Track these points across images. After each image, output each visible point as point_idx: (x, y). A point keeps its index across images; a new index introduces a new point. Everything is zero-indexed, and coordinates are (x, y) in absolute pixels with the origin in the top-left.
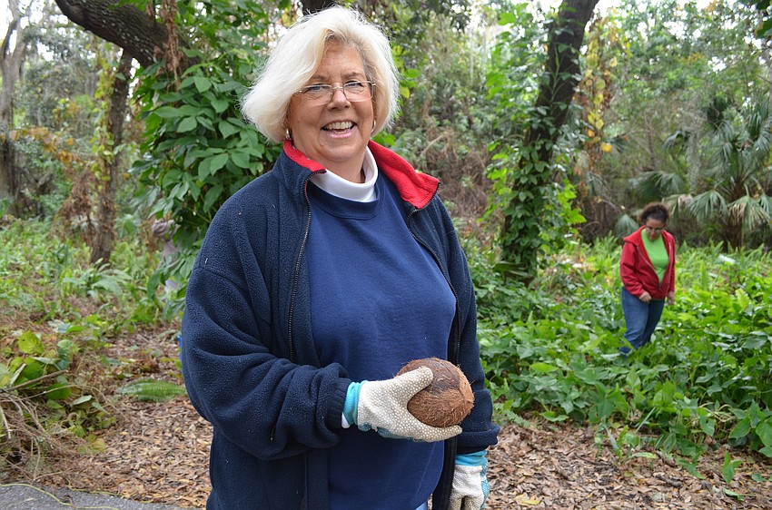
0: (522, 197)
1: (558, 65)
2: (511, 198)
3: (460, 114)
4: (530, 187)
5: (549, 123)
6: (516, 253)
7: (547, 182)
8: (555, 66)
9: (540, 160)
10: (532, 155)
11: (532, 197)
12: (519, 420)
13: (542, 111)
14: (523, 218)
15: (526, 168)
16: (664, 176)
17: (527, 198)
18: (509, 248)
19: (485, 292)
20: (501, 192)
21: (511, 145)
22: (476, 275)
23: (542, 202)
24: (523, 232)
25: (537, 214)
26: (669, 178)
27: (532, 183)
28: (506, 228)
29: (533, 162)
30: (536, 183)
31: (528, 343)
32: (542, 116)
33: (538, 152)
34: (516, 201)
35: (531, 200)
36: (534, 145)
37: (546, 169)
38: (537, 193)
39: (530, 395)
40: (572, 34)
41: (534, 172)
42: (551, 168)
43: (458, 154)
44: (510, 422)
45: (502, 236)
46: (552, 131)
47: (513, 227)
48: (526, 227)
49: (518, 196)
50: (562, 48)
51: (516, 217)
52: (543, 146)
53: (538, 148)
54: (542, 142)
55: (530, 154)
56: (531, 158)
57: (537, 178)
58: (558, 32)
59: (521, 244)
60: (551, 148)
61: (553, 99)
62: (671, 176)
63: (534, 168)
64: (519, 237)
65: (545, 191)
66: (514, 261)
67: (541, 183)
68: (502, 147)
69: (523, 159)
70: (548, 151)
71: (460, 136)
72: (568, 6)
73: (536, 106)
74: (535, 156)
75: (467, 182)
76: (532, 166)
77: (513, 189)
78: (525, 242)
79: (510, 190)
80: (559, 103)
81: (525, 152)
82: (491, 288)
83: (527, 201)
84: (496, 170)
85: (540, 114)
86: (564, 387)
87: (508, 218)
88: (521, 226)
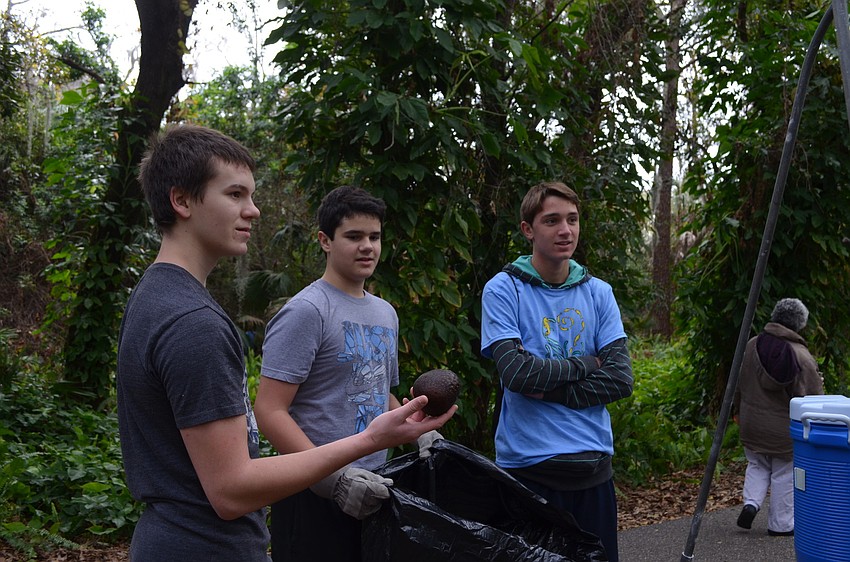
0: (88, 304)
1: (130, 156)
2: (75, 306)
3: (17, 192)
4: (97, 292)
5: (118, 221)
6: (82, 370)
7: (119, 287)
8: (128, 158)
9: (110, 261)
10: (100, 256)
11: (101, 304)
12: (67, 543)
13: (109, 206)
14: (90, 328)
15: (92, 271)
16: (272, 275)
17: (95, 304)
18: (74, 365)
19: (37, 417)
20: (64, 297)
21: (75, 243)
22: (28, 398)
23: (113, 310)
24: (90, 346)
25: (107, 324)
26: (277, 278)
27: (101, 289)
28: (70, 341)
29: (101, 264)
30: (104, 288)
31: (81, 465)
32: (110, 213)
33: (107, 252)
34: (81, 309)
35: (100, 308)
36: (102, 245)
37: (116, 272)
38: (106, 300)
39: (81, 517)
40: (145, 125)
41: (102, 276)
42: (123, 271)
43: (14, 245)
44: (57, 546)
45: (65, 350)
46: (122, 230)
47: (77, 339)
48: (93, 340)
49: (83, 303)
50: (133, 139)
51: (81, 326)
52: (112, 246)
53: (106, 248)
54: (111, 241)
55: (97, 255)
56: (98, 259)
57: (106, 283)
58: (128, 122)
59: (88, 359)
60: (122, 248)
61: (124, 193)
62: (279, 275)
63: (102, 270)
64: (86, 350)
65: (117, 298)
66: (79, 378)
67: (112, 288)
68: (64, 246)
69: (89, 260)
70: (120, 252)
71: (17, 221)
72: (141, 94)
73: (104, 201)
74: (104, 257)
75: (25, 281)
76: (99, 269)
77: (78, 295)
78: (93, 356)
79: (75, 295)
80: (131, 199)
81: (92, 252)
82: (45, 412)
83: (94, 308)
84: (57, 272)
85: (107, 210)
86: (117, 503)
87: (72, 329)
88: (87, 338)
